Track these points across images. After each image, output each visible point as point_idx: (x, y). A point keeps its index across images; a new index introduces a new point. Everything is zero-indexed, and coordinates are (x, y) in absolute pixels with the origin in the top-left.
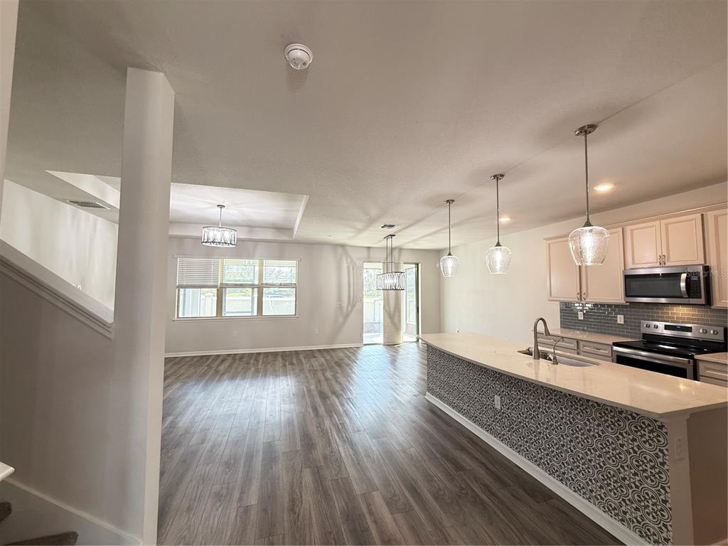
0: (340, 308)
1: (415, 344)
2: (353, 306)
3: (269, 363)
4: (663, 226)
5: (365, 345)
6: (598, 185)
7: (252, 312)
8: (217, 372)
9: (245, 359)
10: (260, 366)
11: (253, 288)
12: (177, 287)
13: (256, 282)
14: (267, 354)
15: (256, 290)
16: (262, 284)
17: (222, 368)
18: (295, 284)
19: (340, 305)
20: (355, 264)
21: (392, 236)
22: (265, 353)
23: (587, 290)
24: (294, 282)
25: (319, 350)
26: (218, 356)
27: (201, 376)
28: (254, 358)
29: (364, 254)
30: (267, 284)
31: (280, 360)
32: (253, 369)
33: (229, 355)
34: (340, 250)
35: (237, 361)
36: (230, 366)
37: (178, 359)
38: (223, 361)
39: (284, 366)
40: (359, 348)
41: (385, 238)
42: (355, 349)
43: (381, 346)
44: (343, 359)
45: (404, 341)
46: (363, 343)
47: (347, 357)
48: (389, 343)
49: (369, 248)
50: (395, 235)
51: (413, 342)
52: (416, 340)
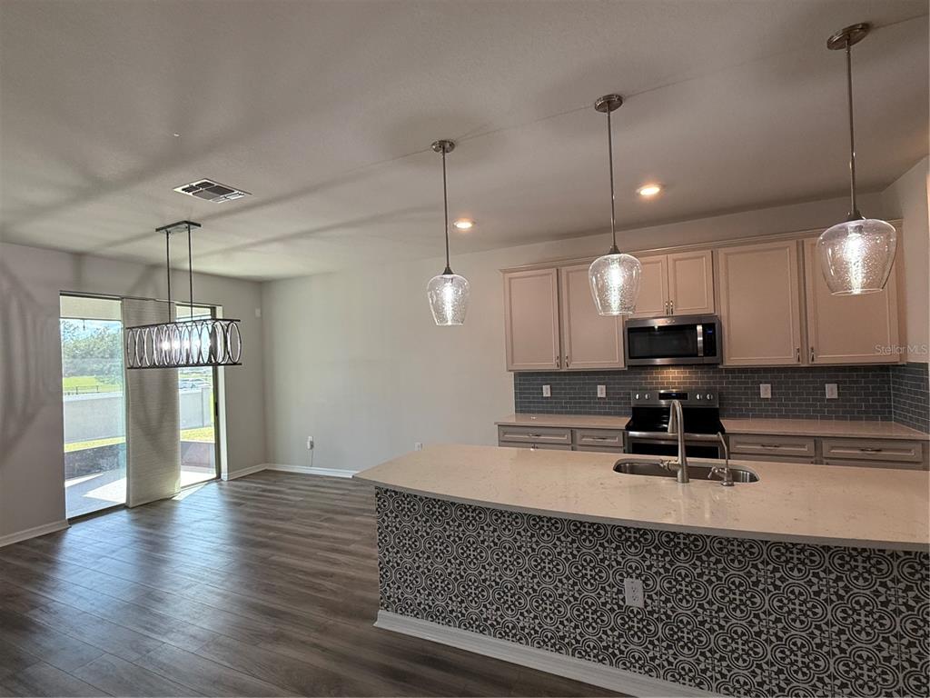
1: (214, 485)
2: (27, 419)
4: (671, 263)
5: (76, 520)
6: (641, 186)
21: (190, 224)
23: (571, 352)
40: (56, 537)
41: (162, 228)
42: (40, 542)
43: (124, 513)
44: (17, 595)
45: (182, 485)
46: (67, 518)
47: (27, 582)
48: (142, 499)
49: (79, 257)
50: (199, 225)
51: (210, 481)
52: (214, 476)
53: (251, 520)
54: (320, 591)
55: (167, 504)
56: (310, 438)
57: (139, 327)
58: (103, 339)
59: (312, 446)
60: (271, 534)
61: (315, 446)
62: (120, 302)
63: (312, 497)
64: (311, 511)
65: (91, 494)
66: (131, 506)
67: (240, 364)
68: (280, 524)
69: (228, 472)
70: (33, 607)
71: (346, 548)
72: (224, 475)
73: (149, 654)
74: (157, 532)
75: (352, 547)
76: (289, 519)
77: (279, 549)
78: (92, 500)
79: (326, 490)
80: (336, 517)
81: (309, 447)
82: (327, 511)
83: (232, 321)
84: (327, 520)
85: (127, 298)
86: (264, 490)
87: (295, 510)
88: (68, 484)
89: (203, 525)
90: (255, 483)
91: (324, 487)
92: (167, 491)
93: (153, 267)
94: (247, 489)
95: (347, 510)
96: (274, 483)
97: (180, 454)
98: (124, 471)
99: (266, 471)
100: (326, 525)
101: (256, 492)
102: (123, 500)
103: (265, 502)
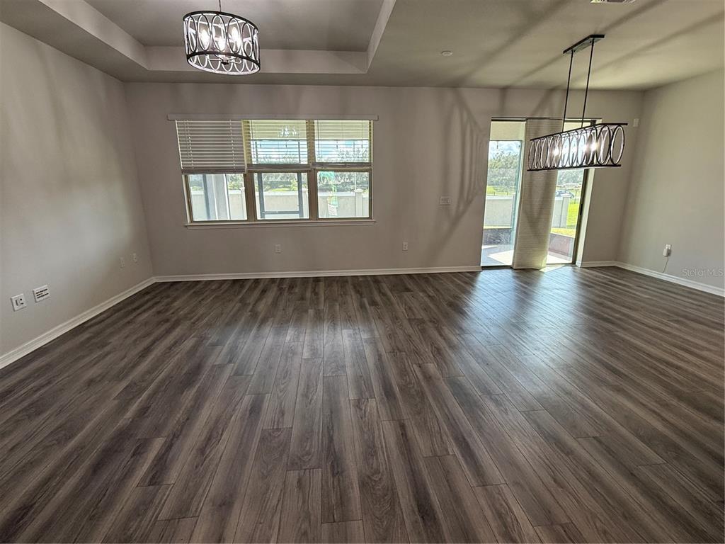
0: (446, 206)
1: (570, 268)
2: (469, 202)
3: (336, 300)
5: (485, 268)
7: (301, 212)
8: (254, 315)
9: (297, 290)
10: (322, 307)
11: (299, 173)
12: (183, 171)
13: (304, 161)
14: (330, 281)
15: (304, 176)
16: (315, 164)
17: (262, 307)
18: (369, 164)
19: (446, 200)
20: (476, 123)
21: (595, 37)
22: (326, 278)
24: (367, 160)
25: (409, 275)
26: (257, 281)
27: (228, 324)
28: (310, 286)
29: (493, 102)
30: (322, 164)
31: (353, 293)
32: (311, 312)
33: (273, 280)
34: (449, 96)
35: (286, 294)
36: (275, 303)
37: (200, 286)
38: (264, 291)
39: (362, 306)
40: (475, 274)
41: (568, 50)
42: (468, 274)
43: (510, 271)
44: (460, 298)
45: (547, 262)
46: (482, 265)
47: (464, 293)
48: (522, 266)
49: (504, 90)
50: (603, 36)
51: (567, 264)
52: (571, 262)
53: (598, 299)
54: (665, 375)
55: (536, 272)
56: (668, 247)
57: (539, 138)
58: (500, 160)
59: (669, 253)
60: (617, 315)
61: (672, 254)
62: (525, 122)
63: (661, 298)
64: (660, 310)
65: (492, 256)
66: (514, 268)
67: (620, 166)
68: (626, 311)
69: (582, 261)
70: (467, 307)
71: (697, 351)
72: (579, 263)
73: (526, 357)
74: (529, 288)
75: (705, 353)
76: (636, 310)
77: (624, 329)
78: (492, 260)
79: (679, 297)
80: (688, 322)
81: (665, 254)
82: (677, 314)
83: (619, 125)
84: (677, 322)
85: (530, 118)
86: (612, 282)
87: (643, 304)
88: (483, 247)
89: (561, 292)
90: (604, 274)
91: (677, 294)
92: (537, 264)
93: (552, 90)
94: (596, 277)
95: (701, 319)
96: (622, 278)
97: (549, 240)
98: (512, 247)
99: (614, 267)
100: (676, 325)
101: (604, 281)
102: (510, 263)
103: (614, 291)
